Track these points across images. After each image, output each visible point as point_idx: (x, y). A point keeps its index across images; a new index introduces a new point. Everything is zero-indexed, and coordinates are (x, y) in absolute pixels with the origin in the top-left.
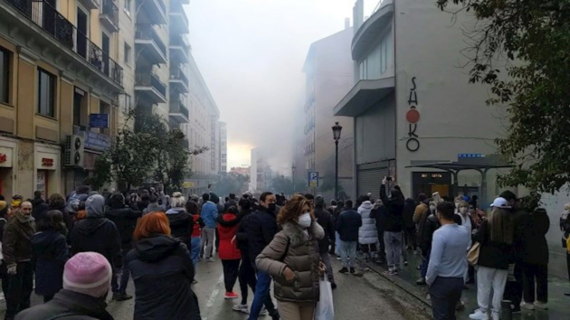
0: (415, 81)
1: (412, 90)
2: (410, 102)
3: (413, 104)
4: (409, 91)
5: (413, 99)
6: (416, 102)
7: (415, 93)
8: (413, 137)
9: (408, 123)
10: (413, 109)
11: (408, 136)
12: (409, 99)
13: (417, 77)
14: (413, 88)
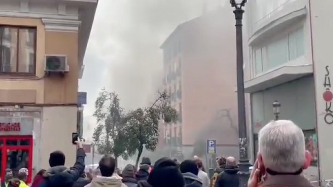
0: (328, 68)
1: (326, 75)
2: (325, 85)
3: (327, 87)
4: (324, 77)
5: (327, 83)
6: (329, 85)
7: (329, 78)
8: (329, 112)
9: (325, 102)
10: (328, 90)
11: (325, 112)
12: (324, 83)
13: (329, 65)
14: (327, 74)
